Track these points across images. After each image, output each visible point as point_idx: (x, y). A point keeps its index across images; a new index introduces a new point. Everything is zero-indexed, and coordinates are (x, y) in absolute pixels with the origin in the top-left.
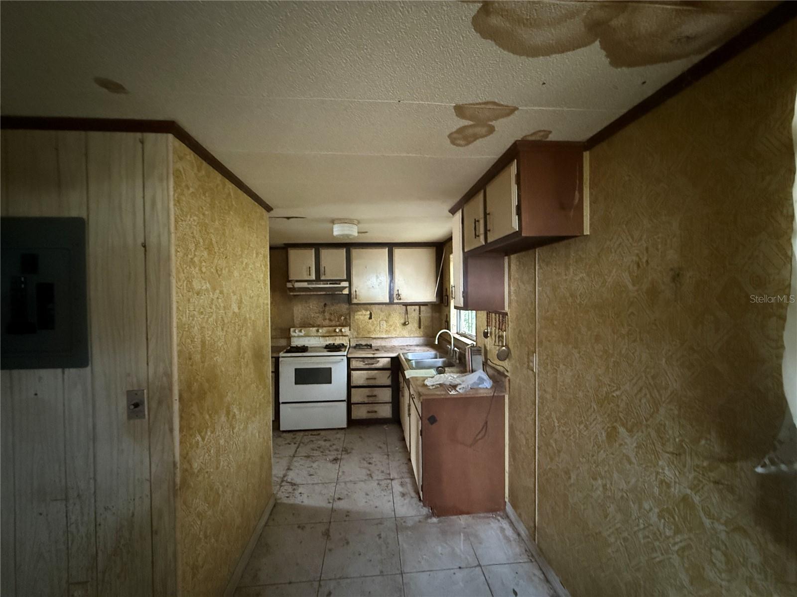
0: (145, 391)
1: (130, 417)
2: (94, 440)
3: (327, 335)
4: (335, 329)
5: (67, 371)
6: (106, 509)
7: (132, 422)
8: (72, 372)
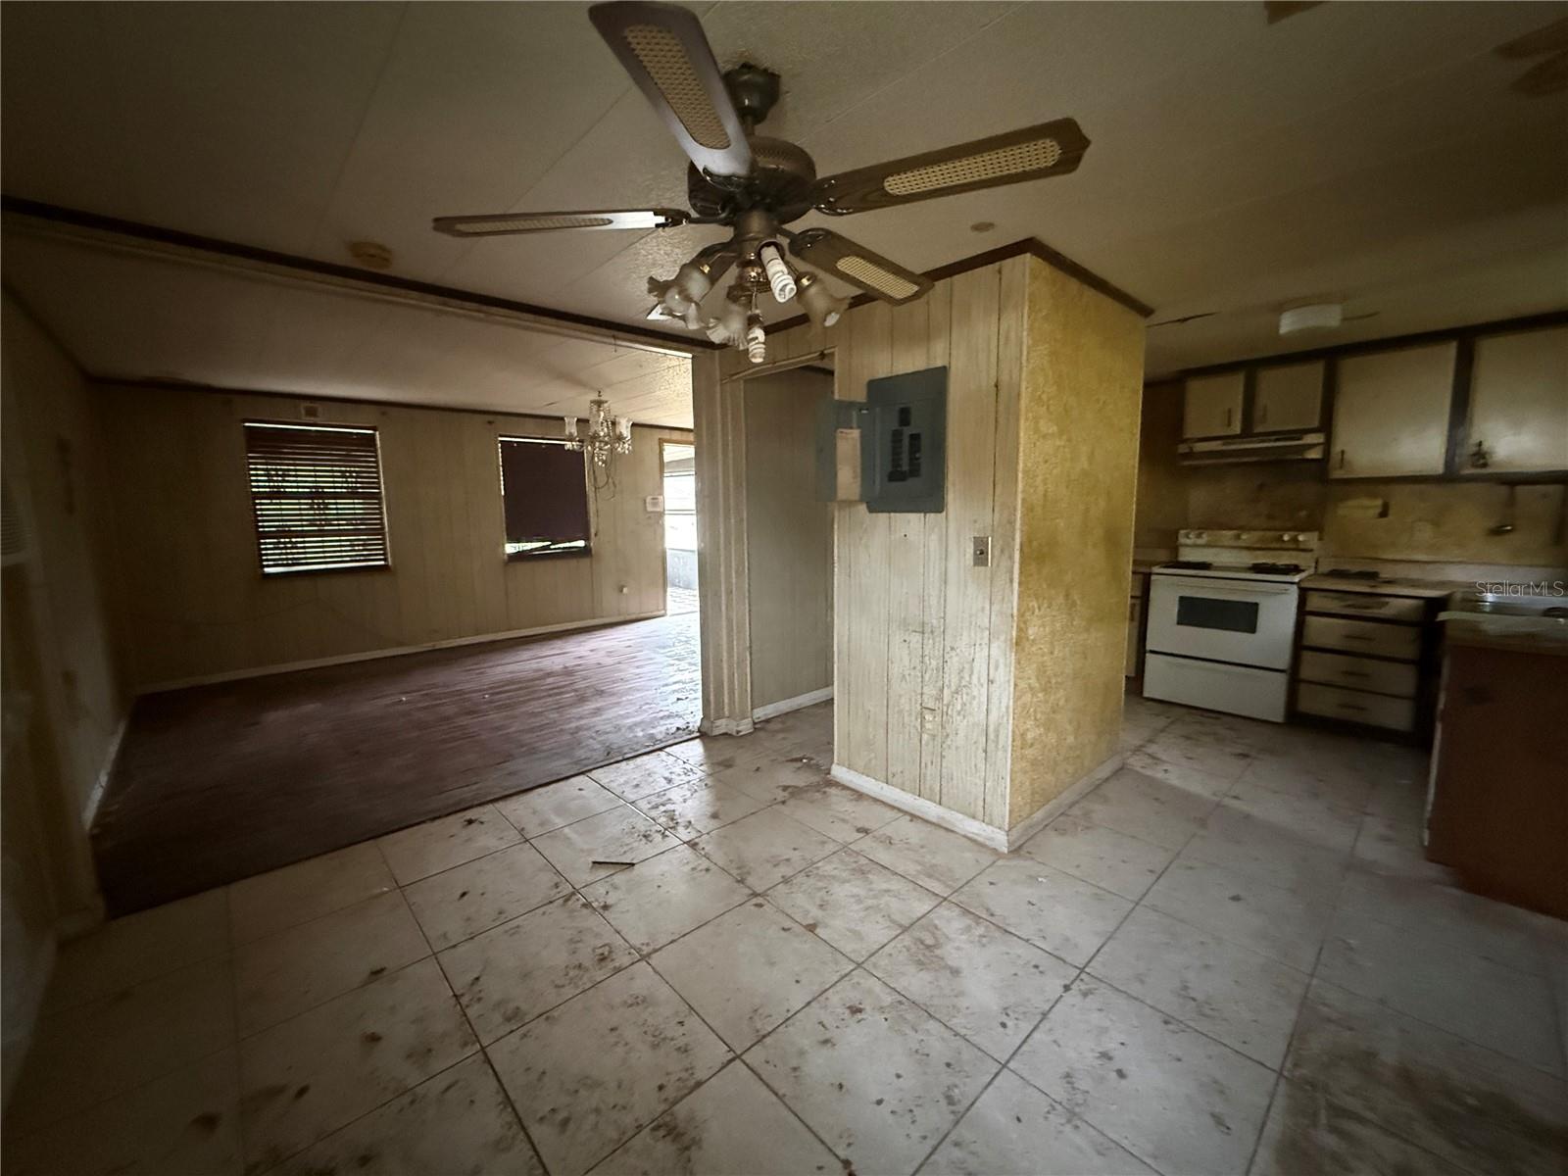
0: (990, 539)
1: (976, 564)
2: (945, 583)
3: (1258, 545)
4: (1282, 536)
5: (928, 515)
6: (952, 649)
7: (976, 568)
8: (931, 516)
